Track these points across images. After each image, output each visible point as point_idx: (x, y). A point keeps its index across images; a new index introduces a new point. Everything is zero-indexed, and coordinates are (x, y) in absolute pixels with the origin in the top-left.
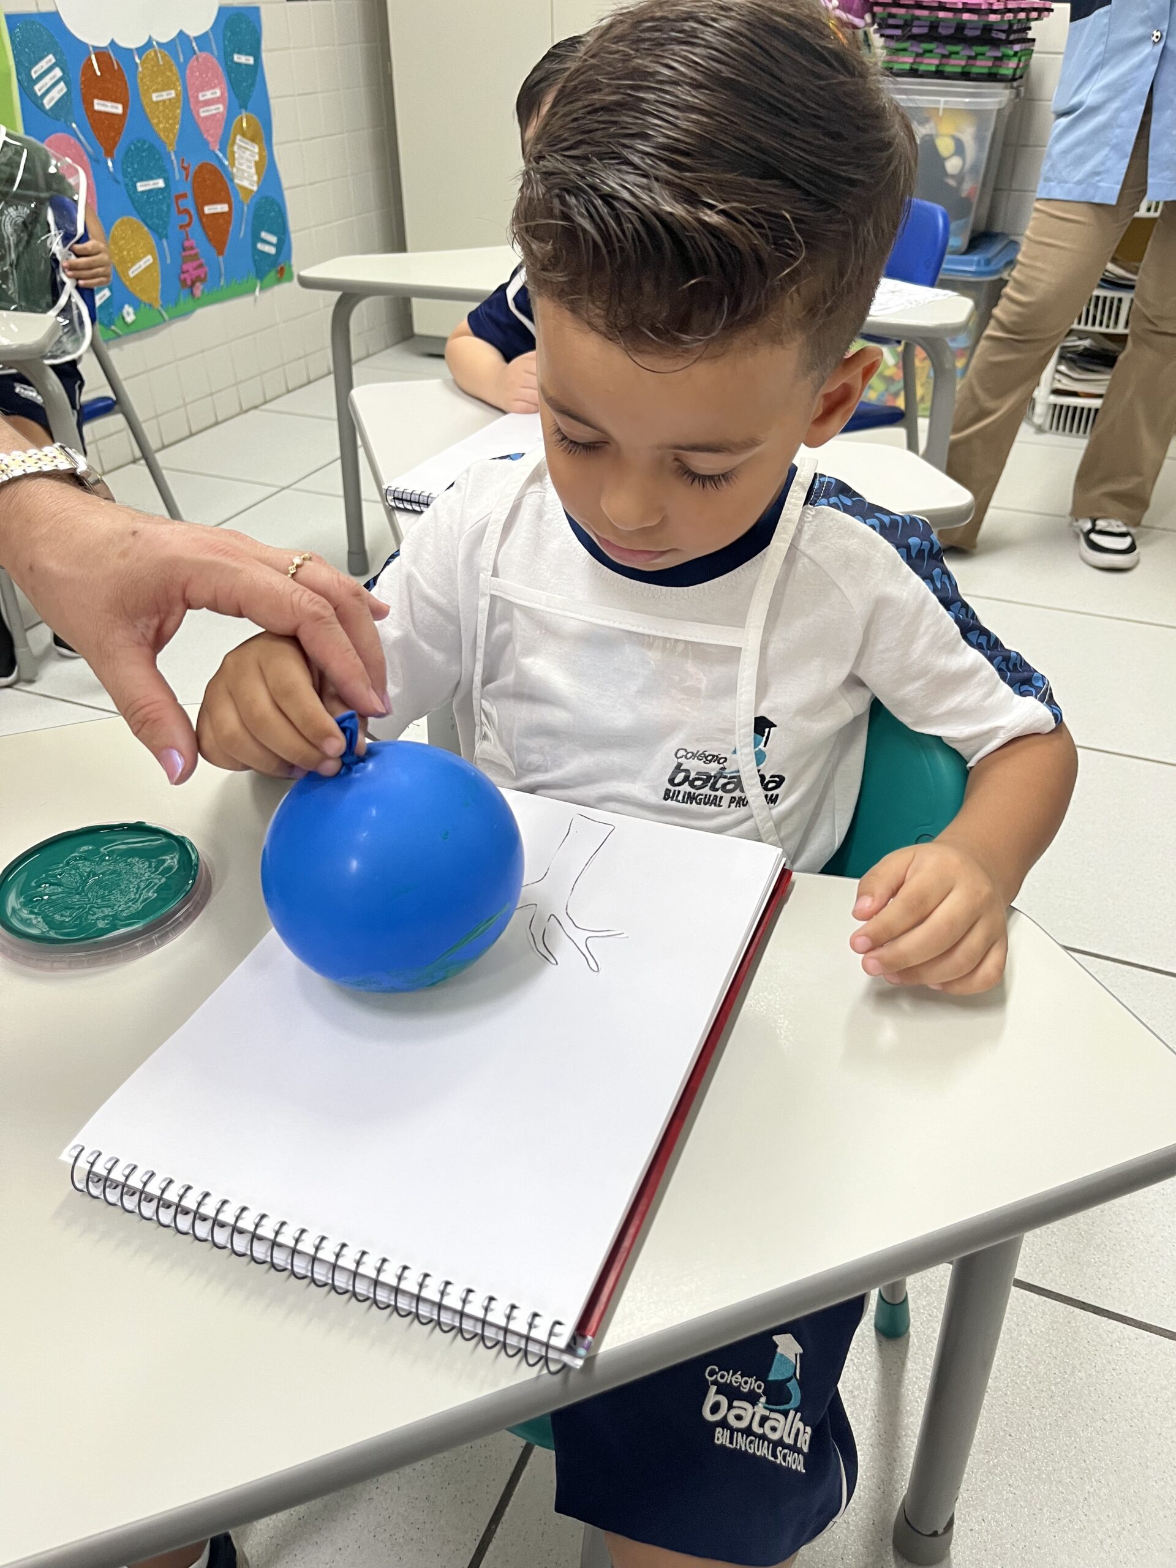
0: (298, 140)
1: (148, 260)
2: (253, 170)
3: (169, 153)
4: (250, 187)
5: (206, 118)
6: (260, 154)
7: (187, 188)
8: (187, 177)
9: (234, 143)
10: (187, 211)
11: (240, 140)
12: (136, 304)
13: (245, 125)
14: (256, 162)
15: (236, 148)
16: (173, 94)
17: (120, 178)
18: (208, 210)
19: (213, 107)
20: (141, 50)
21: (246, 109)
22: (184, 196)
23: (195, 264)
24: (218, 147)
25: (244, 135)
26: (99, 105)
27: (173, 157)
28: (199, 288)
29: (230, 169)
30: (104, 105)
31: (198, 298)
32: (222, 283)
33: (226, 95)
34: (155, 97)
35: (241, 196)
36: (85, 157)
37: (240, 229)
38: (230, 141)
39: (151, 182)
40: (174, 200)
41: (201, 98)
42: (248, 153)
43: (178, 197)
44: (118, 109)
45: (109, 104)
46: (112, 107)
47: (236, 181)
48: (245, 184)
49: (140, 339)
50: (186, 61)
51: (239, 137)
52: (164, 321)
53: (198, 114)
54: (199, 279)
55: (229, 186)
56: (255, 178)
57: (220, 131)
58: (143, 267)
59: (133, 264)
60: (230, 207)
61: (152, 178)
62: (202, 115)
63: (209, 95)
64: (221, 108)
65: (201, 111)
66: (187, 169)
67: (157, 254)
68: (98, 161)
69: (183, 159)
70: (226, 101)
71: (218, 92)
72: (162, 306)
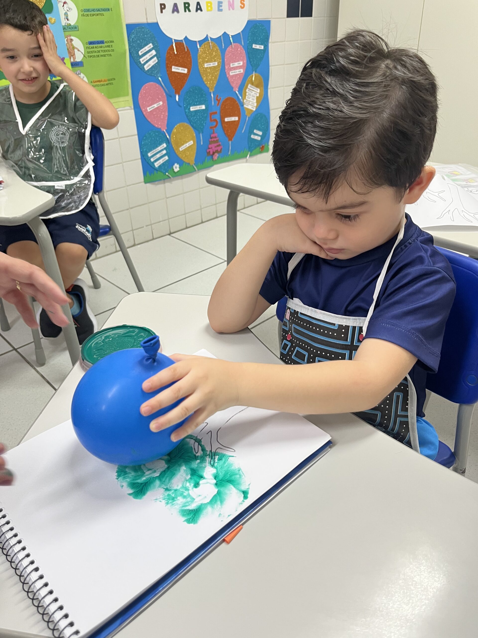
0: (283, 86)
1: (191, 143)
2: (255, 101)
3: (211, 93)
4: (252, 109)
5: (233, 76)
6: (260, 93)
7: (217, 109)
8: (218, 104)
9: (247, 87)
10: (216, 120)
11: (250, 87)
12: (181, 163)
13: (253, 79)
14: (257, 97)
15: (247, 91)
16: (216, 64)
17: (181, 104)
18: (226, 120)
19: (237, 71)
20: (201, 42)
21: (256, 72)
22: (216, 113)
23: (216, 145)
24: (237, 89)
25: (252, 84)
26: (175, 69)
27: (212, 95)
28: (216, 155)
29: (242, 100)
30: (177, 69)
31: (216, 160)
32: (229, 153)
33: (245, 65)
34: (206, 65)
35: (246, 113)
36: (164, 94)
37: (243, 129)
38: (245, 87)
39: (198, 107)
40: (209, 114)
41: (231, 66)
42: (254, 92)
43: (211, 114)
44: (185, 71)
45: (180, 68)
46: (182, 70)
47: (245, 106)
48: (250, 107)
49: (182, 179)
50: (226, 47)
51: (249, 85)
52: (195, 171)
53: (229, 74)
54: (217, 151)
55: (240, 107)
56: (255, 105)
57: (240, 82)
58: (188, 146)
59: (183, 144)
60: (239, 119)
61: (199, 105)
62: (231, 74)
63: (236, 64)
64: (242, 71)
65: (231, 72)
66: (219, 101)
67: (196, 140)
68: (171, 96)
69: (217, 96)
70: (245, 68)
71: (241, 63)
72: (194, 164)
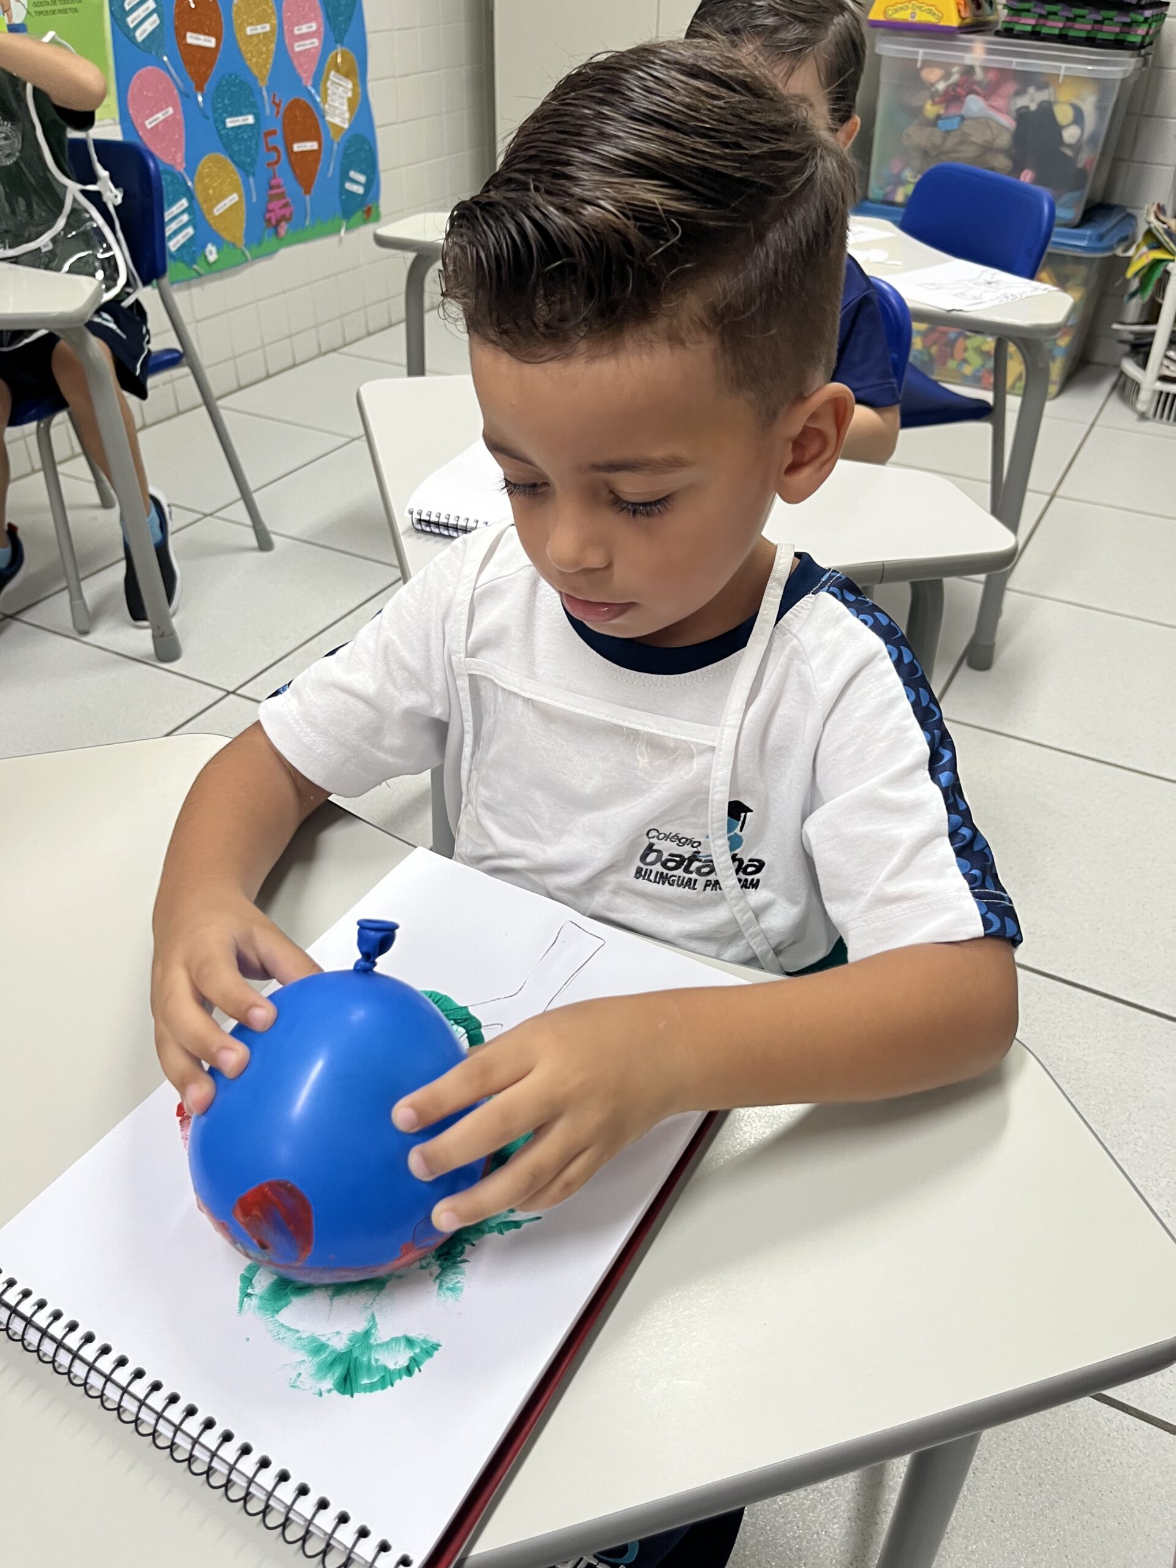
0: (393, 77)
1: (234, 198)
2: (345, 108)
3: (261, 89)
4: (341, 125)
5: (300, 52)
6: (354, 90)
7: (277, 125)
8: (278, 113)
9: (327, 78)
10: (275, 149)
11: (334, 76)
12: (219, 243)
13: (339, 60)
14: (349, 98)
15: (329, 84)
16: (267, 27)
17: (210, 114)
18: (297, 147)
19: (308, 42)
21: (342, 44)
22: (274, 133)
23: (282, 202)
24: (311, 82)
25: (338, 71)
26: (192, 39)
27: (265, 93)
28: (284, 227)
29: (321, 105)
30: (196, 38)
31: (283, 238)
32: (307, 223)
33: (322, 29)
34: (249, 31)
35: (332, 134)
36: (176, 92)
37: (328, 168)
38: (324, 77)
39: (241, 118)
40: (262, 135)
41: (296, 32)
42: (341, 89)
43: (267, 134)
44: (210, 42)
45: (202, 37)
46: (205, 40)
47: (328, 118)
48: (337, 121)
49: (221, 278)
51: (332, 73)
52: (247, 260)
53: (293, 48)
54: (284, 218)
55: (320, 121)
56: (347, 115)
57: (314, 67)
58: (229, 205)
59: (218, 202)
60: (320, 145)
61: (241, 114)
62: (297, 49)
63: (304, 29)
64: (315, 42)
65: (296, 44)
66: (278, 105)
67: (243, 192)
68: (187, 96)
69: (274, 95)
70: (322, 35)
71: (314, 26)
72: (245, 245)
